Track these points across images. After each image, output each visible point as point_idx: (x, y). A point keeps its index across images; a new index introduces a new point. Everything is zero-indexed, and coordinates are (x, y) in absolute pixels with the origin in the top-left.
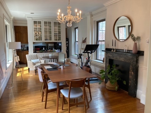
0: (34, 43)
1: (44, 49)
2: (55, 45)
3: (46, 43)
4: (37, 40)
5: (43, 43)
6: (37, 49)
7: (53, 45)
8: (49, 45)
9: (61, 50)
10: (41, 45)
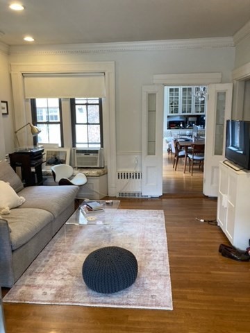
0: (168, 117)
1: (181, 125)
2: (198, 119)
3: (185, 116)
4: (172, 112)
5: (181, 117)
6: (172, 125)
7: (195, 119)
8: (190, 119)
9: (204, 127)
10: (178, 119)
